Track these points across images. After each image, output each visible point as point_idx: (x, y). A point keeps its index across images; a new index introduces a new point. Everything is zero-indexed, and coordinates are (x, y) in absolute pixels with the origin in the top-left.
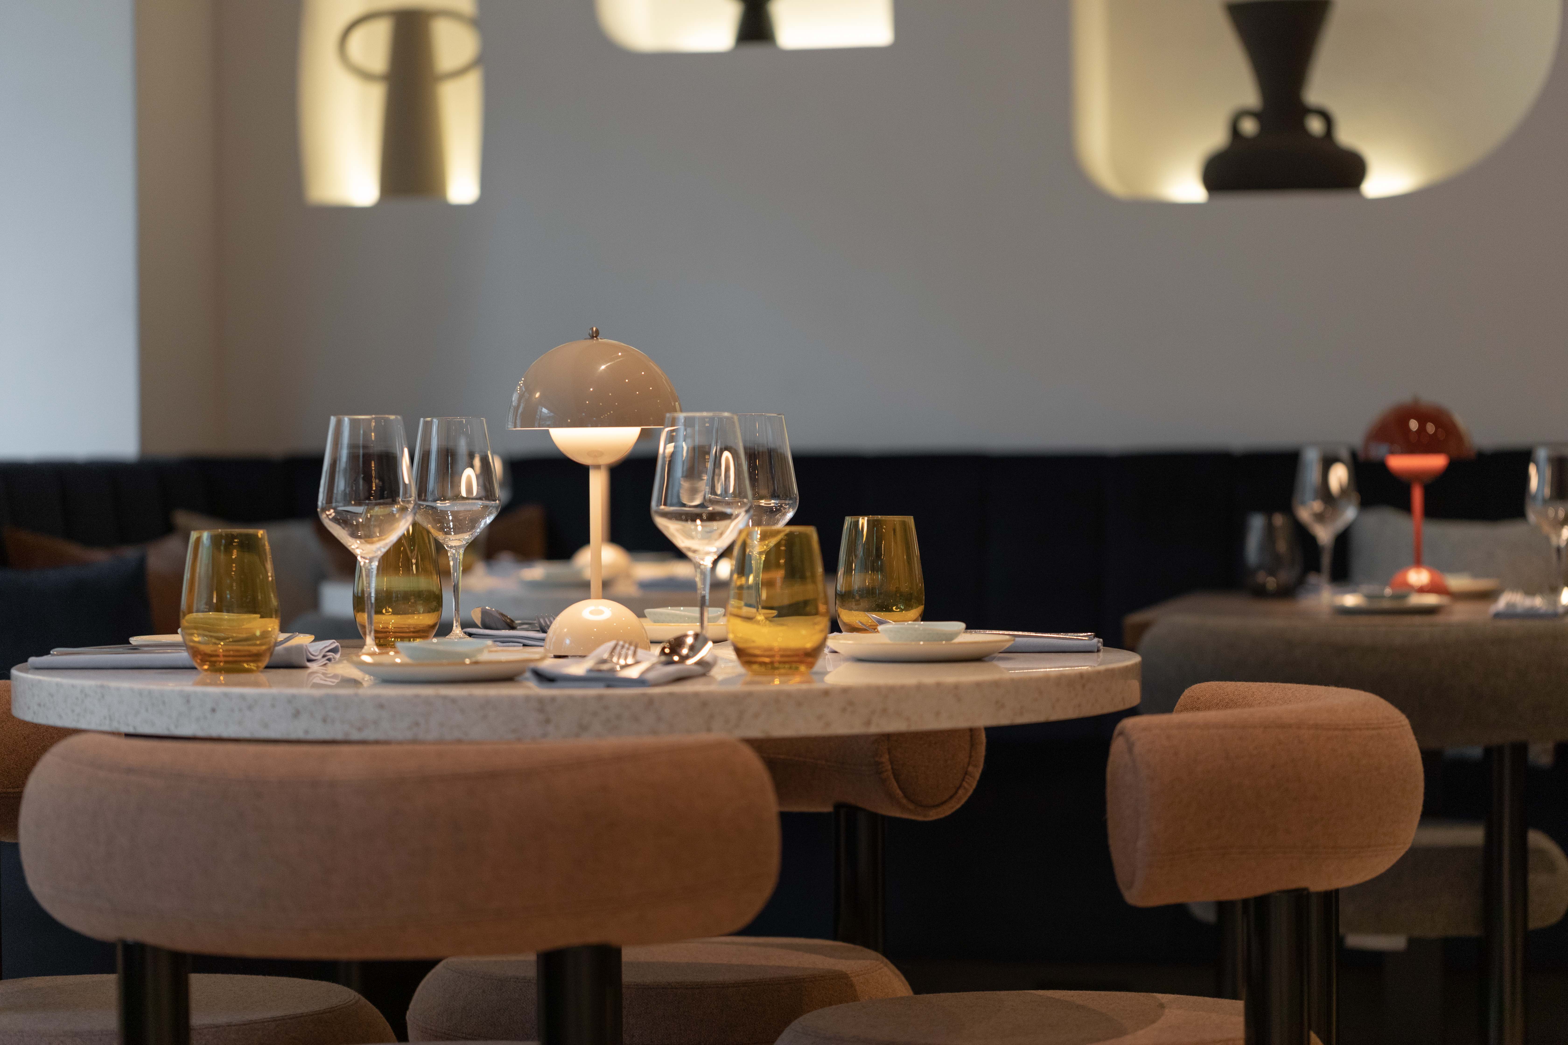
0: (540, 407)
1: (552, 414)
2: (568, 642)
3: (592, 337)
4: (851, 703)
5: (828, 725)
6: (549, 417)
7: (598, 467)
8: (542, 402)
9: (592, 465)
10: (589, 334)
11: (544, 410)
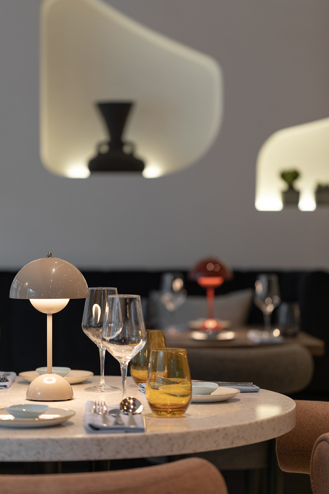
0: (29, 289)
1: (34, 292)
2: (39, 393)
3: (49, 257)
4: (227, 435)
5: (218, 445)
6: (33, 293)
7: (50, 315)
8: (29, 287)
9: (48, 314)
10: (47, 255)
11: (31, 290)
